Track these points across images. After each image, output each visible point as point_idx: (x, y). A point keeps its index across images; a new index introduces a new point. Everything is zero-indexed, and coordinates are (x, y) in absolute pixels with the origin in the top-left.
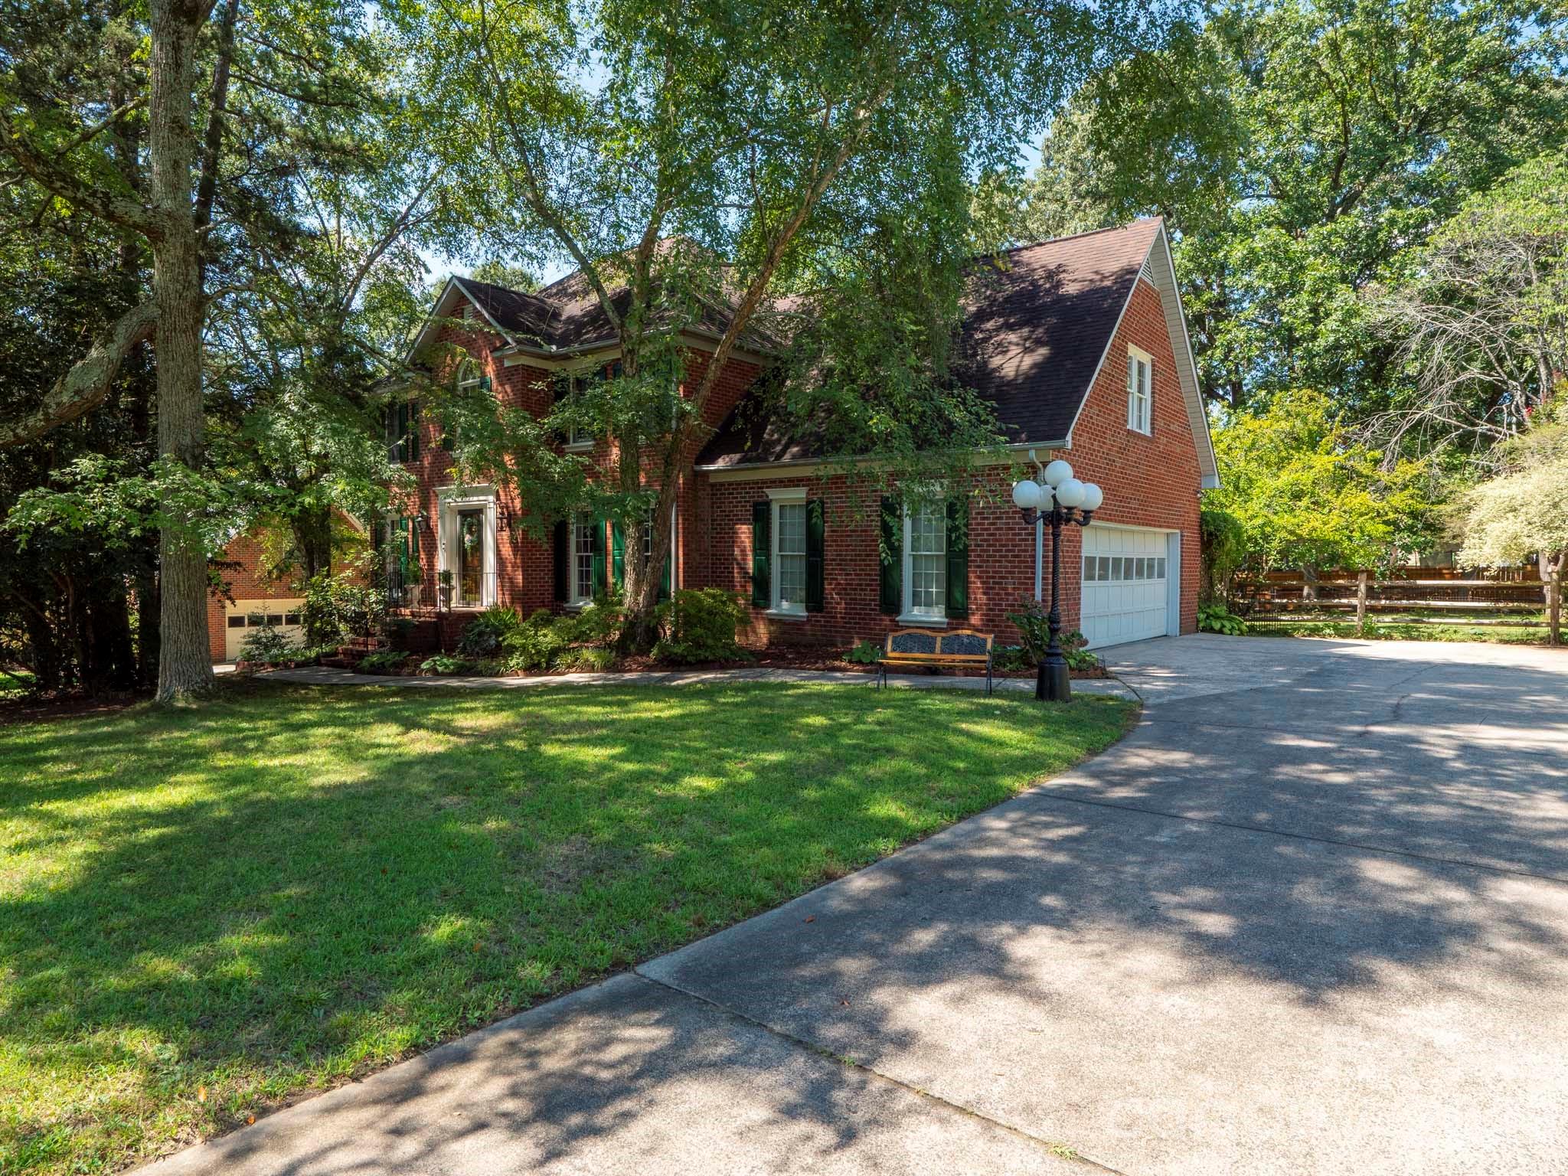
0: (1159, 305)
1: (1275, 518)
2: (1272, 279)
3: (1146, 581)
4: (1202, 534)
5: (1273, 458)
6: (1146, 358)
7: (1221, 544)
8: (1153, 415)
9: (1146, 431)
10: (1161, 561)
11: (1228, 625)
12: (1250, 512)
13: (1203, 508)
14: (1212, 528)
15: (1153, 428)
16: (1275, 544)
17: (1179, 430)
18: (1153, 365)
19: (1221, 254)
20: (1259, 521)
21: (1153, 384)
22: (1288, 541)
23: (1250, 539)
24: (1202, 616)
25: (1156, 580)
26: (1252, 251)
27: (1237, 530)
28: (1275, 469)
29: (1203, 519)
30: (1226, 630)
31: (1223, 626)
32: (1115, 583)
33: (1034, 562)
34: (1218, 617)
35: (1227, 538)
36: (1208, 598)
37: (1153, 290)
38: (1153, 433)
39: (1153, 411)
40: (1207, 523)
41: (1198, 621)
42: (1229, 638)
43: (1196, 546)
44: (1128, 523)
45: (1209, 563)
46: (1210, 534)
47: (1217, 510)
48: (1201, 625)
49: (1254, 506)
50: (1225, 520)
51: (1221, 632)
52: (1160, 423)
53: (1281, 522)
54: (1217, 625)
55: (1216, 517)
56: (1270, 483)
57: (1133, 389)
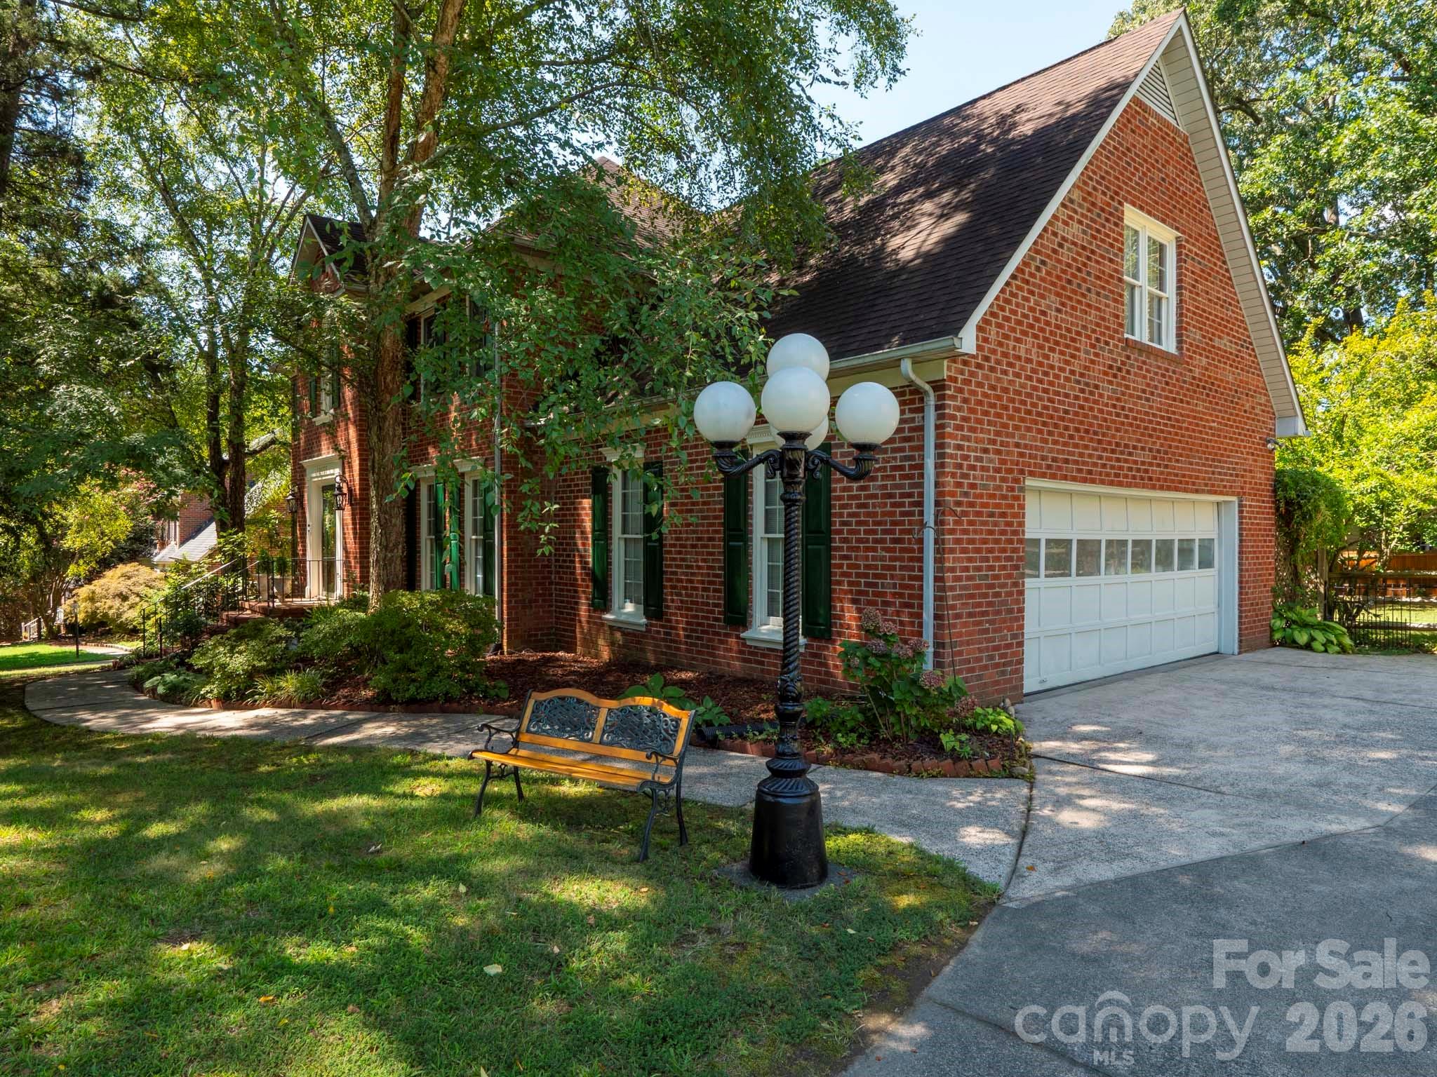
0: (1187, 155)
1: (1397, 478)
2: (1394, 167)
3: (1175, 574)
4: (1276, 502)
5: (1396, 392)
6: (1167, 235)
7: (1307, 517)
8: (1180, 322)
9: (1169, 345)
10: (1207, 545)
11: (1320, 637)
12: (1356, 471)
13: (1279, 466)
14: (1293, 494)
15: (1180, 343)
16: (1399, 516)
17: (1232, 348)
18: (1179, 246)
19: (1323, 151)
20: (1373, 482)
21: (1179, 275)
22: (1420, 513)
23: (1359, 509)
24: (1279, 623)
25: (1195, 572)
26: (1364, 135)
27: (1335, 499)
28: (1398, 409)
29: (1278, 482)
30: (1316, 645)
31: (1313, 639)
32: (1113, 578)
33: (921, 550)
34: (1305, 625)
35: (1317, 509)
36: (1293, 595)
37: (1176, 131)
38: (1179, 348)
39: (1180, 315)
40: (1285, 487)
41: (1272, 630)
42: (1320, 657)
43: (1266, 520)
44: (1129, 485)
45: (1291, 544)
46: (1289, 503)
47: (1302, 468)
48: (1278, 636)
49: (1364, 462)
50: (1315, 482)
51: (1308, 647)
52: (1195, 335)
53: (1407, 483)
54: (1302, 638)
55: (1297, 477)
56: (1391, 426)
57: (1144, 282)
